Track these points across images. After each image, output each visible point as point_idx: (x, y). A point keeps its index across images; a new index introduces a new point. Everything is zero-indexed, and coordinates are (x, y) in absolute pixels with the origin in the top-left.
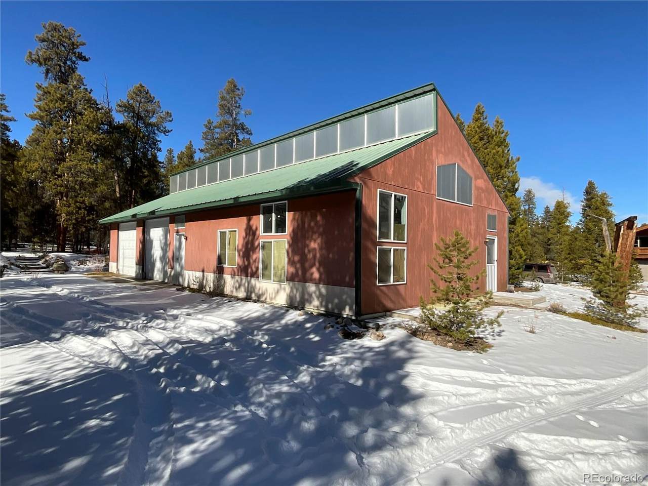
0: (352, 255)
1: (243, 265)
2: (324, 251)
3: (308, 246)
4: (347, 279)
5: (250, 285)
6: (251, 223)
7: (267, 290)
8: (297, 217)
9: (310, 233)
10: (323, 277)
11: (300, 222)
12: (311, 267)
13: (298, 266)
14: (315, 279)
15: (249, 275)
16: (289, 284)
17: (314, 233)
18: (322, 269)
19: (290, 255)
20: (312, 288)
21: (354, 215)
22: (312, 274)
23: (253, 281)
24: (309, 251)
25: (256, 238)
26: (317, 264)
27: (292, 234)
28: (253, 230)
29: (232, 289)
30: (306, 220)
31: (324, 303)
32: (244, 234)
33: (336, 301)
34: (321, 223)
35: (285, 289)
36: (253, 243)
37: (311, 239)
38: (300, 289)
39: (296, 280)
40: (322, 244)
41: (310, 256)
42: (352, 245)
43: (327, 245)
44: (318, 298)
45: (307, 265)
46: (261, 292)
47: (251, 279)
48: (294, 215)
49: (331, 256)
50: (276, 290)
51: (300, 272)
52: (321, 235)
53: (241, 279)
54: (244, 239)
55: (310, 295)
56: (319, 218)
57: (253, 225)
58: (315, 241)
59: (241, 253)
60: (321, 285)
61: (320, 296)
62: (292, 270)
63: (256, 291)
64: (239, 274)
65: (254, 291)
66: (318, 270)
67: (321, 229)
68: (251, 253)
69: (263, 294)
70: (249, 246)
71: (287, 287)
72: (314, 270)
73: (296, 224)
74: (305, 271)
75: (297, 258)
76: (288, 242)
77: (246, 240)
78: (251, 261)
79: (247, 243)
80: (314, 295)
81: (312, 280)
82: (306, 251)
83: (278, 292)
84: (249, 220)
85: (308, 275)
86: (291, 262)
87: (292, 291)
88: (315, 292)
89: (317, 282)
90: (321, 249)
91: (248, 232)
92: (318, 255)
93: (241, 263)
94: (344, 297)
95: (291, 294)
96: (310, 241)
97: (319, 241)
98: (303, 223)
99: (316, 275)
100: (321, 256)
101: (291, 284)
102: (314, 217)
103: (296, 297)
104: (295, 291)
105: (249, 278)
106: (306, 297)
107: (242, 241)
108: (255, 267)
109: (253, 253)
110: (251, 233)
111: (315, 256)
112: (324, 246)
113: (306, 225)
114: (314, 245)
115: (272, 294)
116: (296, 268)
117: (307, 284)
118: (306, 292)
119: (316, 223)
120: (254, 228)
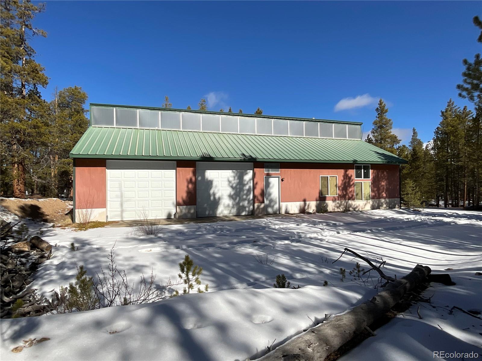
0: (398, 187)
1: (343, 194)
2: (388, 186)
3: (381, 184)
4: (397, 195)
5: (348, 204)
6: (348, 173)
7: (359, 205)
8: (375, 172)
9: (382, 179)
10: (388, 195)
11: (376, 174)
12: (382, 192)
13: (376, 192)
14: (384, 197)
15: (347, 199)
16: (372, 200)
17: (383, 179)
18: (387, 193)
19: (372, 188)
20: (383, 200)
21: (399, 173)
22: (383, 195)
23: (350, 202)
24: (381, 186)
25: (351, 180)
26: (385, 191)
27: (373, 179)
28: (349, 177)
29: (334, 208)
30: (380, 173)
31: (388, 205)
32: (342, 178)
33: (393, 204)
34: (386, 175)
35: (369, 203)
36: (349, 182)
37: (382, 181)
38: (378, 202)
39: (375, 198)
40: (387, 183)
41: (382, 188)
42: (398, 183)
43: (389, 183)
44: (385, 204)
45: (380, 191)
46: (355, 206)
47: (348, 201)
48: (373, 171)
49: (390, 187)
50: (365, 204)
51: (377, 195)
52: (386, 180)
53: (341, 202)
54: (342, 181)
55: (382, 203)
56: (385, 173)
57: (348, 174)
58: (384, 182)
59: (341, 188)
60: (387, 199)
61: (386, 203)
62: (373, 194)
63: (352, 206)
64: (340, 199)
65: (351, 207)
66: (385, 193)
67: (386, 178)
68: (348, 188)
69: (357, 207)
70: (347, 184)
71: (371, 202)
72: (383, 193)
73: (374, 175)
74: (379, 194)
75: (375, 189)
76: (371, 182)
77: (344, 181)
78: (348, 192)
79: (345, 183)
80: (384, 203)
81: (383, 197)
82: (380, 186)
83: (366, 204)
84: (346, 171)
85: (381, 196)
86: (373, 191)
87: (373, 203)
88: (384, 202)
89: (385, 198)
90: (386, 185)
91: (345, 177)
92: (385, 187)
93: (340, 194)
94: (396, 202)
95: (373, 205)
96: (382, 182)
97: (385, 182)
98: (378, 175)
99: (385, 195)
100: (386, 188)
101: (373, 200)
102: (383, 173)
103: (375, 205)
104: (375, 203)
105: (347, 201)
106: (380, 204)
107: (341, 182)
108: (351, 195)
109: (349, 188)
110: (348, 178)
111: (384, 188)
112: (388, 184)
113: (380, 176)
114: (383, 184)
115: (363, 206)
116: (375, 193)
117: (381, 199)
118: (380, 202)
119: (384, 175)
120: (350, 175)
